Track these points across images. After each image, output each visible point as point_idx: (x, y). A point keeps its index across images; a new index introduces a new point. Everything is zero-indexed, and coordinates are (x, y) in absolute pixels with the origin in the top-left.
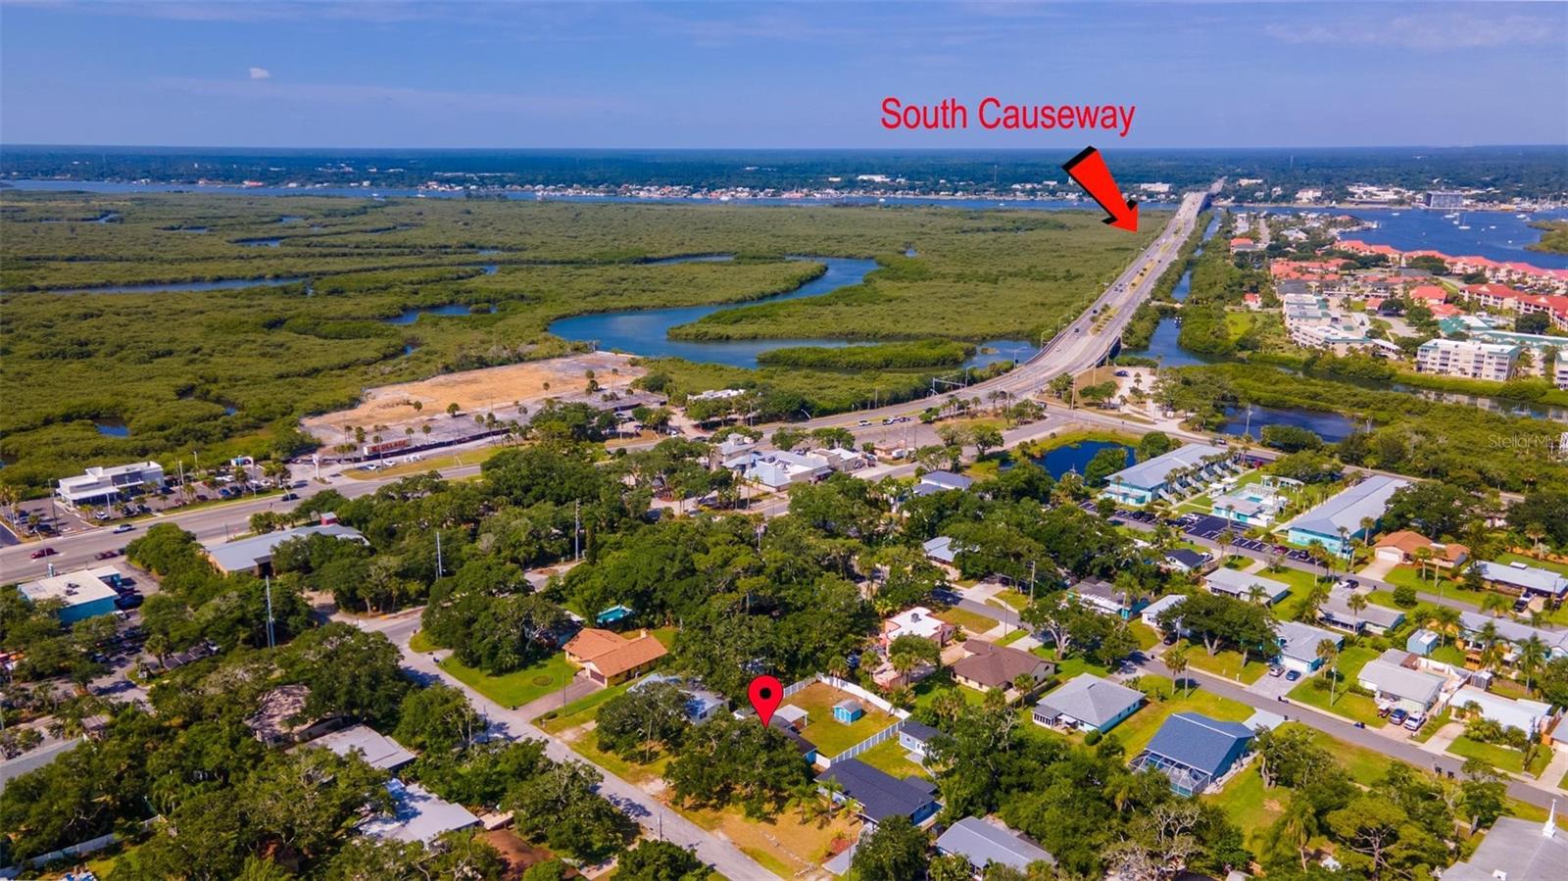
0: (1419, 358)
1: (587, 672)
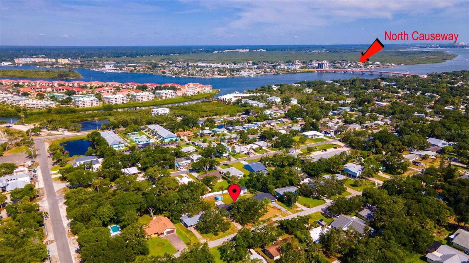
0: (77, 104)
1: (165, 234)
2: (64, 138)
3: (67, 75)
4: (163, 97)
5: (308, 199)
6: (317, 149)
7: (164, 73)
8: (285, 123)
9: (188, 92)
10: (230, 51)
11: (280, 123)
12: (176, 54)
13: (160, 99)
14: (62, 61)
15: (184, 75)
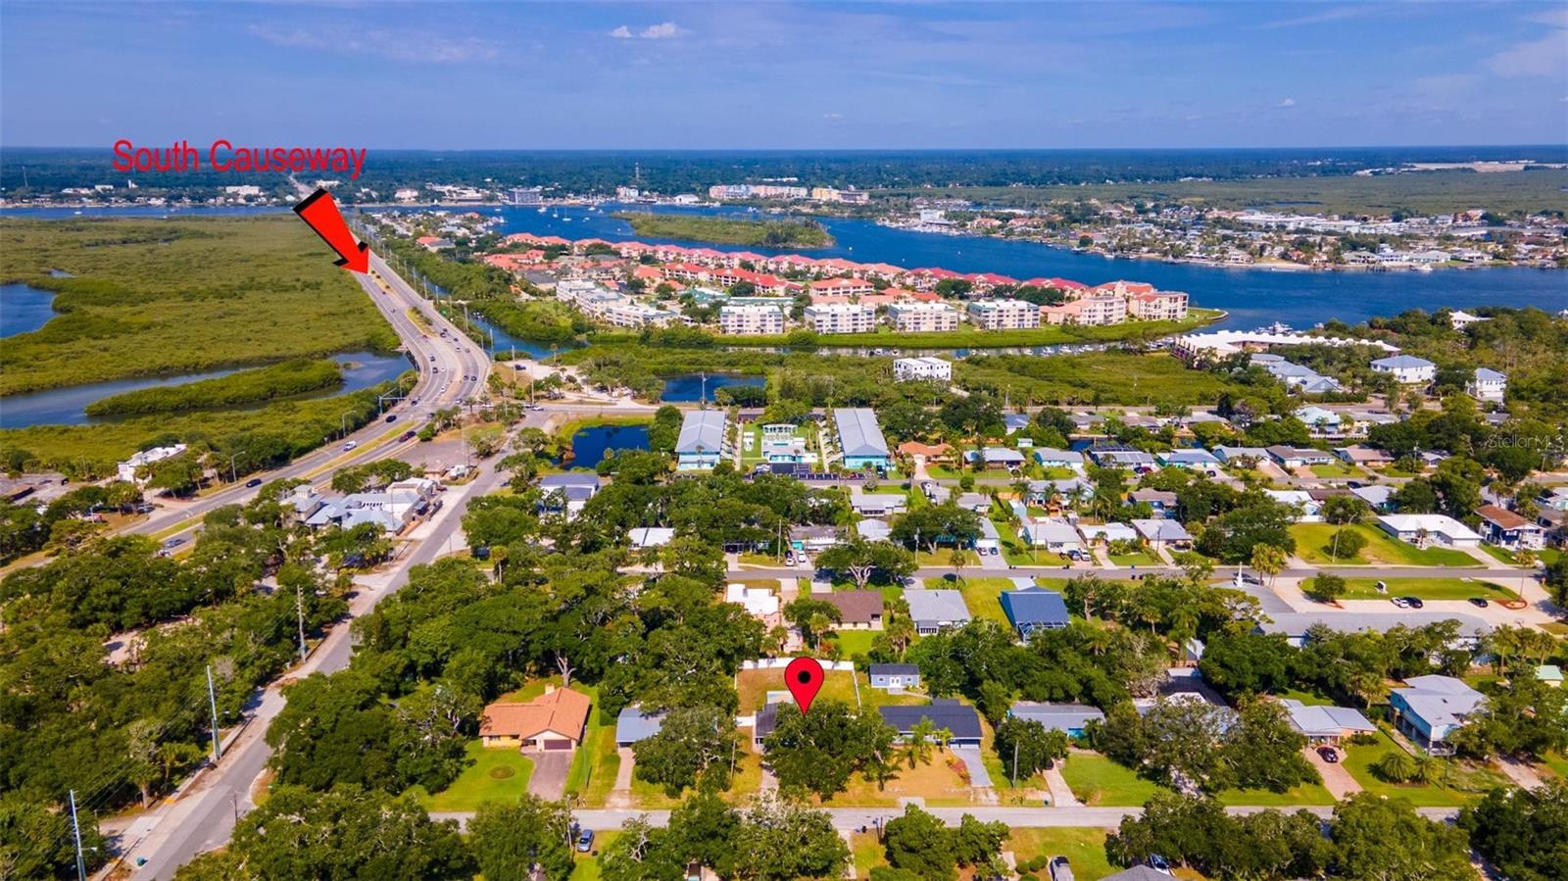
0: (722, 323)
1: (540, 745)
2: (600, 416)
3: (790, 236)
4: (990, 323)
5: (1120, 769)
6: (1385, 591)
7: (1085, 242)
8: (1359, 464)
9: (1087, 314)
10: (1433, 167)
11: (1332, 461)
12: (1201, 176)
13: (977, 329)
14: (824, 194)
15: (1149, 252)
